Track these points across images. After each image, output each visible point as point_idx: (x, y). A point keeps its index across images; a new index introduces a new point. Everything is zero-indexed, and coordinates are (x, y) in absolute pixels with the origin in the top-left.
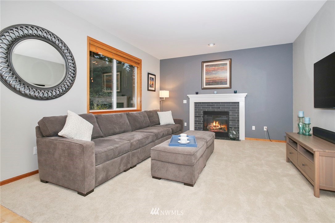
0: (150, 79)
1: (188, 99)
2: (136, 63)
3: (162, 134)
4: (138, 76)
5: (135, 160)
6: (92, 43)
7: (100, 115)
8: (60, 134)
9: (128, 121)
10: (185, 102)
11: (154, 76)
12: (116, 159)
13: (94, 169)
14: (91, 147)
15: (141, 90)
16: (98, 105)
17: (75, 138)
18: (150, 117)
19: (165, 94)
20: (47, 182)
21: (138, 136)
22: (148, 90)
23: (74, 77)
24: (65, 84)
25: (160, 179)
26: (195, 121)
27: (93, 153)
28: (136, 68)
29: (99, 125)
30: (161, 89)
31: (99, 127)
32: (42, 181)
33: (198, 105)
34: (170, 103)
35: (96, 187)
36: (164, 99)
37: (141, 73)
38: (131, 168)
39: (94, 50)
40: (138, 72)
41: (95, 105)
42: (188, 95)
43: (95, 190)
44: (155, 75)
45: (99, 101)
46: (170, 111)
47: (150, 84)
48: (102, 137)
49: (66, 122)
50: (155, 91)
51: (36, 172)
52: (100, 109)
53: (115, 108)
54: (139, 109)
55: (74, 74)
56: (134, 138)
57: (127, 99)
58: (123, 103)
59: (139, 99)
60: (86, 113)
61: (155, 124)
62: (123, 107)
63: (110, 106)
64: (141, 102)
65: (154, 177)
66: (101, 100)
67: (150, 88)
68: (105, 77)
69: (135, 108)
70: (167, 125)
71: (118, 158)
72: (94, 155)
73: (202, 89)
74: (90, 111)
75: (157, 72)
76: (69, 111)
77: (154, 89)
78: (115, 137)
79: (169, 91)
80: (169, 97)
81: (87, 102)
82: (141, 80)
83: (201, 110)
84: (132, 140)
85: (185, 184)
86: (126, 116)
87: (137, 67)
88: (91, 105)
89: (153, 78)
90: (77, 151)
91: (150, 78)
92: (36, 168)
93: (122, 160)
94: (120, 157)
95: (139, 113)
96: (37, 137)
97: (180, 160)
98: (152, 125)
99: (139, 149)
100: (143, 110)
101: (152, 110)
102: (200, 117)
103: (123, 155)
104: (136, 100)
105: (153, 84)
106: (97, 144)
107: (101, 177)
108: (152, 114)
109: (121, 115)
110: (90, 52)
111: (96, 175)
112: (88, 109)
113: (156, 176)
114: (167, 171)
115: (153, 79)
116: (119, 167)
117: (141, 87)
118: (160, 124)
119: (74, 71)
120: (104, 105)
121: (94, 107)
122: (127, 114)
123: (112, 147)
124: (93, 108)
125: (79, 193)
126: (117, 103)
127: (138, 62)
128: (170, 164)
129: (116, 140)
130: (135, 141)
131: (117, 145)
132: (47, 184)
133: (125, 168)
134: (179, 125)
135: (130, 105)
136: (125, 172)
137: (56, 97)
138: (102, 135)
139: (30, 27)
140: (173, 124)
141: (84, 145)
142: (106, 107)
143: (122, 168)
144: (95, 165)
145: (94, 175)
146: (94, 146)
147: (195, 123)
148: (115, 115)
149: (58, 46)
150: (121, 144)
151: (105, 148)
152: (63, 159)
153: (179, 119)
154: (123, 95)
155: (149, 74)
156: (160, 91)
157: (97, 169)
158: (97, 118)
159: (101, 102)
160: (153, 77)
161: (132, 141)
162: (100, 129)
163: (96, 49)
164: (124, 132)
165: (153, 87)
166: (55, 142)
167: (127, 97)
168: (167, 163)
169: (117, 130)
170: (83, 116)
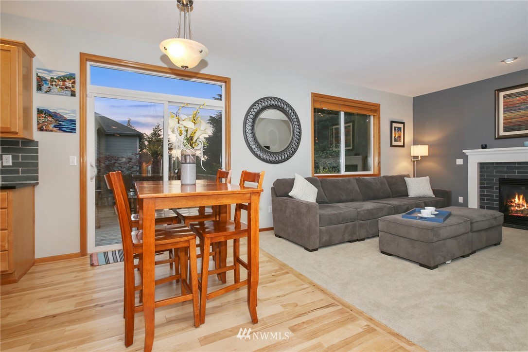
0: (395, 130)
1: (465, 158)
2: (371, 110)
3: (405, 207)
4: (376, 127)
5: (363, 234)
6: (316, 98)
7: (325, 179)
8: (290, 194)
9: (358, 188)
10: (460, 162)
11: (403, 125)
12: (339, 225)
13: (318, 228)
14: (316, 207)
15: (380, 147)
16: (324, 168)
17: (302, 199)
18: (390, 185)
19: (421, 151)
20: (280, 237)
21: (369, 205)
22: (392, 146)
23: (299, 140)
24: (292, 147)
25: (390, 255)
26: (481, 195)
27: (317, 213)
28: (372, 117)
29: (324, 190)
30: (416, 142)
31: (324, 192)
32: (276, 235)
33: (487, 168)
34: (430, 165)
35: (320, 247)
36: (420, 158)
37: (379, 124)
38: (358, 240)
39: (318, 106)
40: (376, 122)
41: (321, 168)
42: (464, 151)
43: (319, 250)
44: (403, 123)
45: (326, 163)
46: (428, 177)
47: (395, 137)
48: (327, 203)
49: (295, 184)
50: (403, 146)
51: (271, 229)
52: (327, 173)
53: (343, 172)
54: (376, 172)
55: (299, 136)
56: (362, 207)
57: (362, 159)
58: (357, 166)
59: (377, 159)
60: (311, 176)
61: (400, 195)
62: (356, 170)
63: (336, 169)
64: (379, 163)
65: (382, 252)
66: (330, 161)
67: (394, 143)
68: (334, 130)
69: (371, 172)
70: (420, 197)
71: (342, 225)
72: (318, 216)
73: (496, 139)
74: (315, 175)
75: (407, 116)
76: (296, 175)
77: (401, 144)
78: (341, 205)
79: (427, 146)
80: (427, 155)
81: (312, 164)
82: (379, 132)
83: (495, 176)
84: (359, 208)
85: (421, 265)
86: (355, 181)
87: (374, 116)
88: (316, 168)
89: (401, 128)
90: (304, 210)
91: (395, 127)
92: (272, 226)
93: (346, 227)
94: (344, 224)
95: (374, 179)
96: (272, 197)
97: (414, 234)
98: (394, 196)
99: (369, 221)
100: (382, 175)
101: (395, 175)
102: (492, 188)
103: (348, 224)
104: (372, 161)
105: (400, 137)
106: (320, 208)
107: (325, 238)
108: (394, 180)
109: (349, 180)
110: (315, 109)
111: (320, 236)
112: (312, 172)
113: (385, 251)
114: (398, 246)
115: (399, 129)
116: (343, 235)
117: (379, 143)
118: (408, 195)
119: (299, 133)
120: (333, 167)
121: (320, 171)
122: (357, 180)
123: (336, 212)
124: (318, 172)
125: (306, 249)
126: (345, 165)
127: (375, 109)
128: (401, 238)
129: (341, 207)
130: (364, 210)
131: (341, 211)
132: (280, 238)
133: (350, 238)
134: (442, 199)
135: (365, 167)
136: (350, 243)
137: (282, 162)
138: (327, 200)
139: (266, 100)
140: (431, 197)
141: (310, 205)
142: (335, 171)
143: (347, 237)
144: (319, 226)
145: (318, 235)
146: (318, 207)
147: (481, 199)
148: (342, 180)
149: (286, 111)
150: (345, 210)
151: (328, 211)
152: (292, 217)
153: (443, 189)
154: (356, 155)
155: (392, 122)
156: (412, 147)
157: (320, 230)
158: (321, 182)
159: (329, 164)
160: (401, 126)
161: (359, 210)
162: (325, 194)
163: (320, 105)
164: (352, 201)
165: (400, 141)
166: (286, 201)
167: (362, 157)
168: (398, 237)
169: (344, 198)
170: (308, 179)
